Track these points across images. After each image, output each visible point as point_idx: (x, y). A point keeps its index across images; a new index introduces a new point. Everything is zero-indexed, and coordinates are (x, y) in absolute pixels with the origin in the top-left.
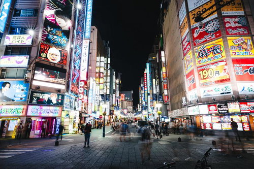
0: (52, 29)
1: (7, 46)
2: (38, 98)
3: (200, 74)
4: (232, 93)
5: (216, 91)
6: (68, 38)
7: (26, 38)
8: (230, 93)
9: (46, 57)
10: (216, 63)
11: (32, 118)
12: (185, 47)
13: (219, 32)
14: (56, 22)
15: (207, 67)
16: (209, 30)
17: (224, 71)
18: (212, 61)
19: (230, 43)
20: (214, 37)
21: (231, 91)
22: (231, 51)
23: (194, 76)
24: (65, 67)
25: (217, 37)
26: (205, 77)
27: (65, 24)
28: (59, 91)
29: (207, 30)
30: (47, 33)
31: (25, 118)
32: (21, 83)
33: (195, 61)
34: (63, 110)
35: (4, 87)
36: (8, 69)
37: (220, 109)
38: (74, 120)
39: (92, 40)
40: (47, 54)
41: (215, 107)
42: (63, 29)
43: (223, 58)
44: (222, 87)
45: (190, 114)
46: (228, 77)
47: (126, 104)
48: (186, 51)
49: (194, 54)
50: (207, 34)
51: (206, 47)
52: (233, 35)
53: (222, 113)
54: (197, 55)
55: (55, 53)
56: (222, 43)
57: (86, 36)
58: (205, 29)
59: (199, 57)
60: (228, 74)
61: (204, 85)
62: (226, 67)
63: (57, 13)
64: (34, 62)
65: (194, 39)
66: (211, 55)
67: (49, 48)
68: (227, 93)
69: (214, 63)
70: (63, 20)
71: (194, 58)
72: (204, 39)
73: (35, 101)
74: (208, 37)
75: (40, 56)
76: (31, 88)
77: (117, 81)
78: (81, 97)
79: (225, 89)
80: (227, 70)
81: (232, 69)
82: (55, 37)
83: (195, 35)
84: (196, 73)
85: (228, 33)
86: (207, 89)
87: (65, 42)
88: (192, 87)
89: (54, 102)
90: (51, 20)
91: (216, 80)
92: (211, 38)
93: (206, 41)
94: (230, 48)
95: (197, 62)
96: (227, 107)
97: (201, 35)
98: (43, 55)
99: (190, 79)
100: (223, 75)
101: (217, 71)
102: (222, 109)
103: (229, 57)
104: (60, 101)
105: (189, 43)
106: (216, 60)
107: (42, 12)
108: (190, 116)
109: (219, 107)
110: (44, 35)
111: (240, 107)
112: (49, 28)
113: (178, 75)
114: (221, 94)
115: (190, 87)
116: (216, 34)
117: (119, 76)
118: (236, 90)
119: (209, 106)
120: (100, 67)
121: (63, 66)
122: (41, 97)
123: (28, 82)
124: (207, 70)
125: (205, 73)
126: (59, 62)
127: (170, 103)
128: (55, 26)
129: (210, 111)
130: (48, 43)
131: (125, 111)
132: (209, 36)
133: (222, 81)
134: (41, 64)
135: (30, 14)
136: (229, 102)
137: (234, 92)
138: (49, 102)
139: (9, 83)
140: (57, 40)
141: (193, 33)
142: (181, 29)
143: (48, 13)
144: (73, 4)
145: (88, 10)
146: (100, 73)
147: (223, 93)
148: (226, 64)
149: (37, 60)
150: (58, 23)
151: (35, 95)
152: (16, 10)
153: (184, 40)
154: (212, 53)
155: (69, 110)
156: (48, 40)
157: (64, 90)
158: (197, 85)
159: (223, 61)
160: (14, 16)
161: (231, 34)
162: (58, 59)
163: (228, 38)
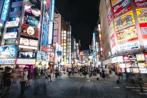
0: (29, 17)
1: (7, 28)
2: (22, 55)
3: (118, 36)
4: (139, 48)
5: (128, 47)
6: (39, 21)
7: (16, 23)
8: (138, 47)
9: (26, 32)
10: (128, 28)
11: (19, 65)
12: (109, 19)
13: (130, 6)
14: (32, 12)
15: (122, 31)
16: (123, 6)
17: (133, 33)
18: (126, 27)
19: (138, 13)
20: (127, 10)
21: (139, 46)
22: (139, 19)
23: (114, 38)
24: (37, 37)
25: (128, 10)
26: (121, 38)
27: (37, 13)
28: (34, 50)
29: (122, 6)
30: (26, 19)
31: (15, 65)
32: (13, 47)
33: (114, 28)
34: (36, 61)
35: (6, 49)
36: (8, 40)
37: (131, 59)
38: (45, 66)
39: (58, 22)
40: (26, 31)
41: (127, 57)
42: (36, 16)
43: (133, 24)
44: (132, 44)
45: (113, 62)
46: (137, 37)
47: (84, 57)
48: (110, 22)
49: (114, 23)
50: (122, 9)
51: (122, 18)
52: (140, 7)
53: (132, 61)
54: (116, 24)
55: (31, 29)
56: (132, 14)
57: (51, 19)
58: (121, 6)
59: (117, 25)
60: (137, 35)
61: (120, 43)
62: (135, 30)
63: (32, 7)
64: (20, 35)
65: (114, 13)
66: (125, 23)
67: (28, 27)
68: (136, 47)
69: (127, 28)
70: (36, 11)
71: (114, 26)
72: (120, 13)
73: (20, 56)
74: (122, 11)
75: (23, 32)
76: (18, 49)
77: (77, 44)
78: (49, 53)
79: (134, 45)
80: (136, 32)
81: (140, 30)
82: (31, 21)
83: (115, 11)
84: (115, 36)
85: (136, 6)
86: (122, 45)
87: (37, 23)
88: (114, 45)
89: (31, 56)
90: (29, 11)
91: (129, 39)
92: (125, 11)
93: (122, 13)
94: (138, 16)
95: (116, 29)
96: (136, 57)
97: (118, 10)
98: (25, 31)
99: (112, 40)
100: (133, 36)
101: (129, 33)
102: (132, 59)
103: (137, 23)
104: (34, 56)
105: (111, 17)
106: (128, 26)
107: (24, 8)
108: (114, 63)
109: (130, 57)
110: (25, 20)
111: (145, 57)
112: (27, 16)
113: (107, 38)
114: (132, 48)
115: (113, 45)
116: (128, 8)
117: (79, 42)
118: (142, 45)
119: (124, 57)
120: (64, 37)
121: (36, 37)
122: (23, 54)
123: (17, 46)
124: (122, 33)
125: (121, 35)
126: (34, 34)
127: (104, 56)
128: (31, 14)
129: (124, 60)
130: (27, 24)
131: (84, 61)
132: (124, 10)
133: (132, 39)
134: (23, 36)
135: (19, 10)
136: (137, 54)
137: (141, 46)
138: (28, 57)
139: (8, 47)
140: (32, 22)
141: (113, 9)
142: (107, 8)
143: (27, 8)
144: (41, 2)
145: (52, 4)
146: (64, 40)
147: (133, 48)
148: (135, 28)
149: (21, 34)
150: (33, 13)
151: (20, 53)
152: (12, 8)
153: (109, 15)
154: (125, 22)
155: (41, 61)
156: (27, 23)
157: (37, 50)
158: (116, 43)
159: (133, 26)
160: (11, 12)
161: (139, 7)
162: (33, 33)
163: (137, 9)
